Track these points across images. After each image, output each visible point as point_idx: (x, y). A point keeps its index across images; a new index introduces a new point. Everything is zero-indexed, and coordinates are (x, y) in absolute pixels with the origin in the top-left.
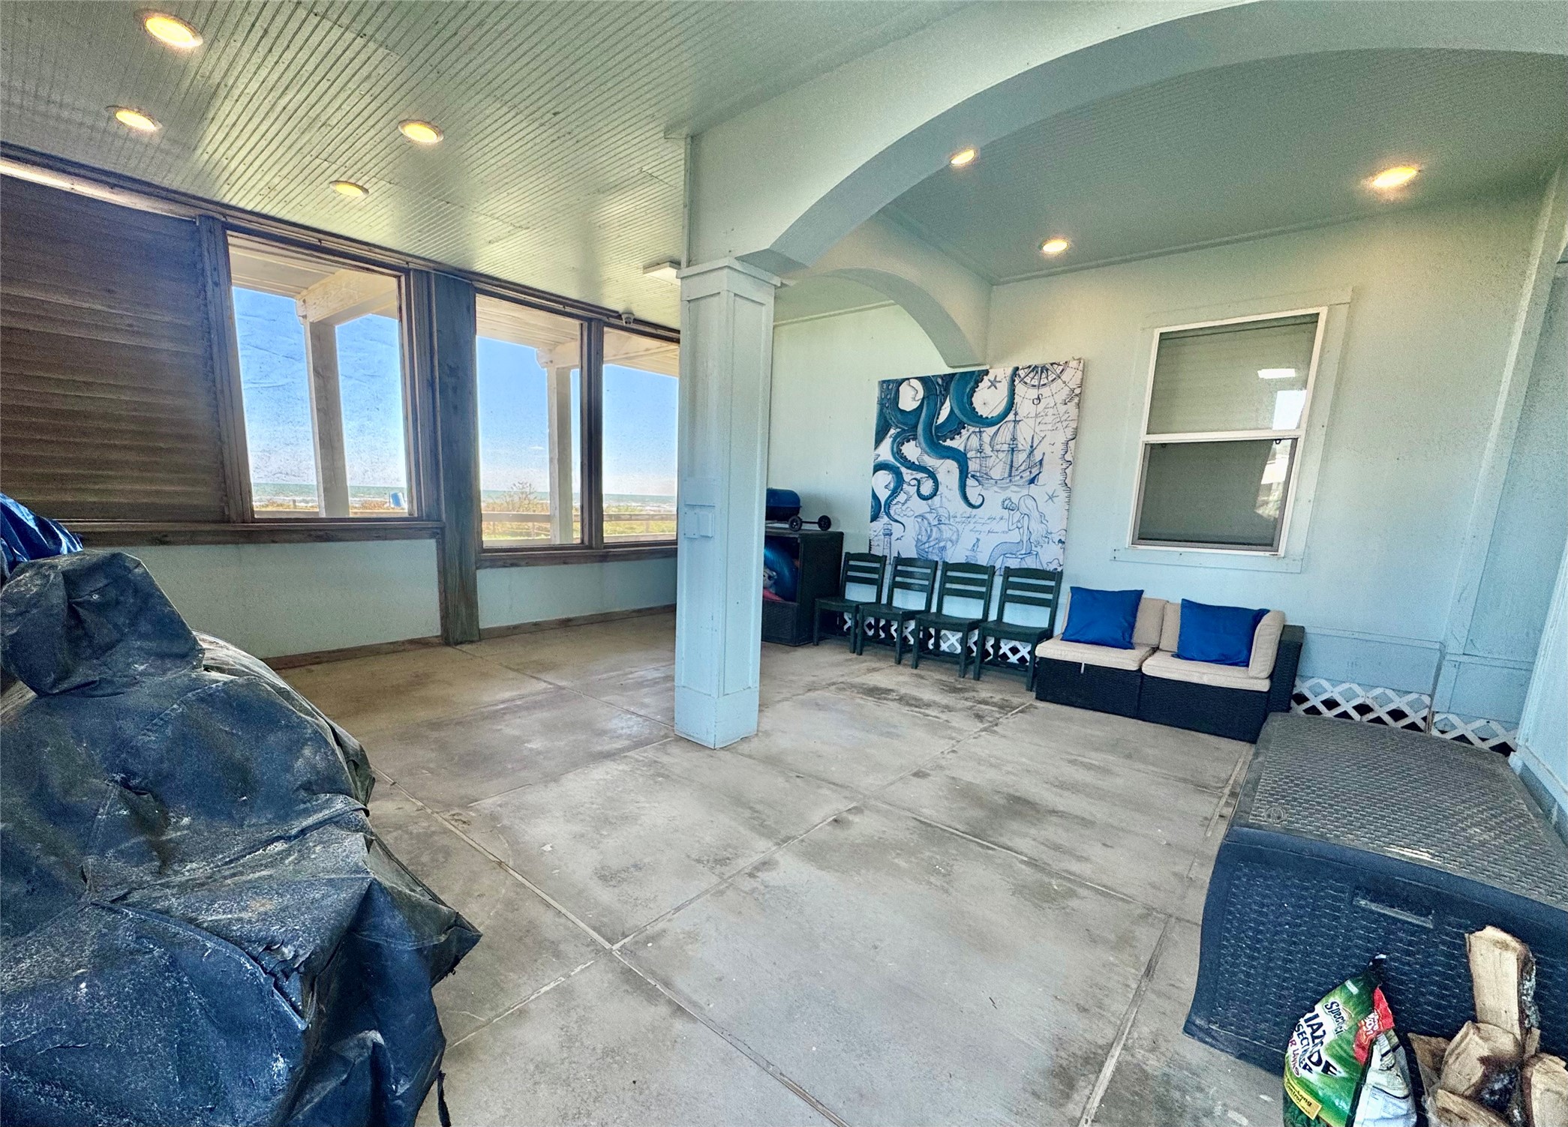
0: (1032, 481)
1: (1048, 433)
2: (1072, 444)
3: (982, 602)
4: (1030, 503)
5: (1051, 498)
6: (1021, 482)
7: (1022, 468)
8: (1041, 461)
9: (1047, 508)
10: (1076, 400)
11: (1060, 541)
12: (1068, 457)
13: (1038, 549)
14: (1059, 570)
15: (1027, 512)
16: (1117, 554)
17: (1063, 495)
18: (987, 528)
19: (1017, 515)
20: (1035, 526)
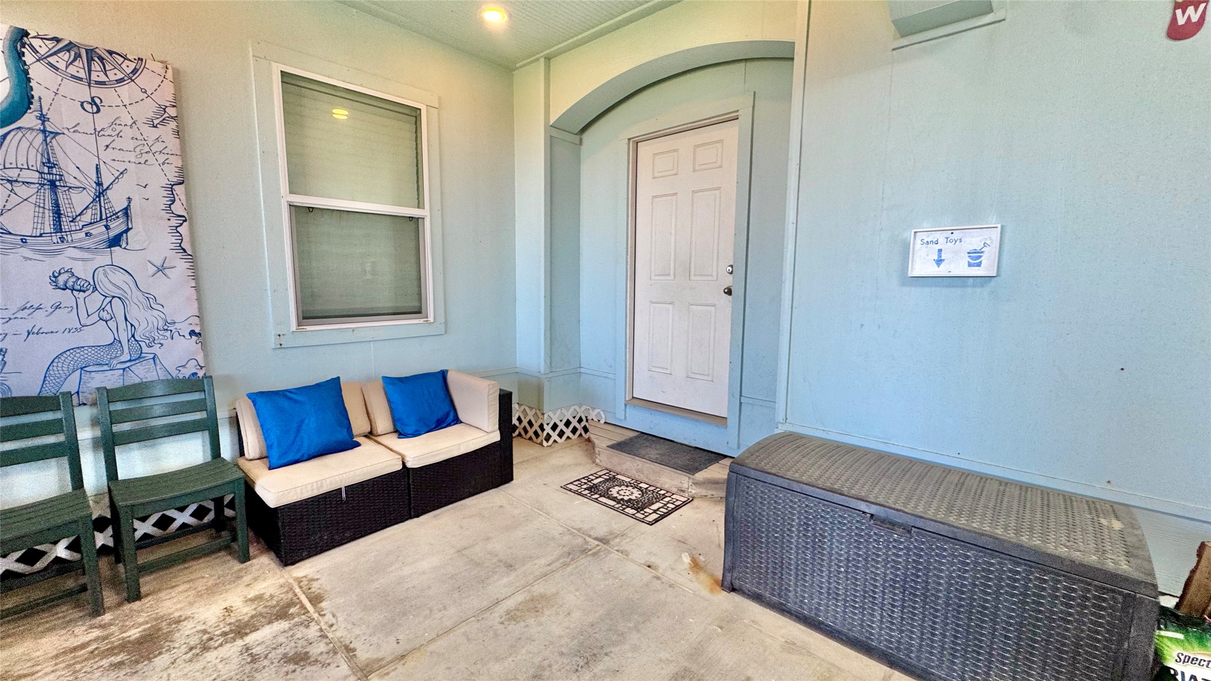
0: (115, 242)
1: (131, 167)
2: (179, 189)
3: (65, 462)
4: (119, 278)
5: (161, 269)
6: (89, 243)
7: (87, 218)
8: (126, 212)
9: (160, 287)
10: (173, 125)
11: (193, 333)
12: (178, 208)
13: (156, 349)
14: (201, 374)
15: (117, 292)
16: (283, 340)
17: (181, 266)
18: (23, 326)
19: (95, 300)
20: (140, 315)
